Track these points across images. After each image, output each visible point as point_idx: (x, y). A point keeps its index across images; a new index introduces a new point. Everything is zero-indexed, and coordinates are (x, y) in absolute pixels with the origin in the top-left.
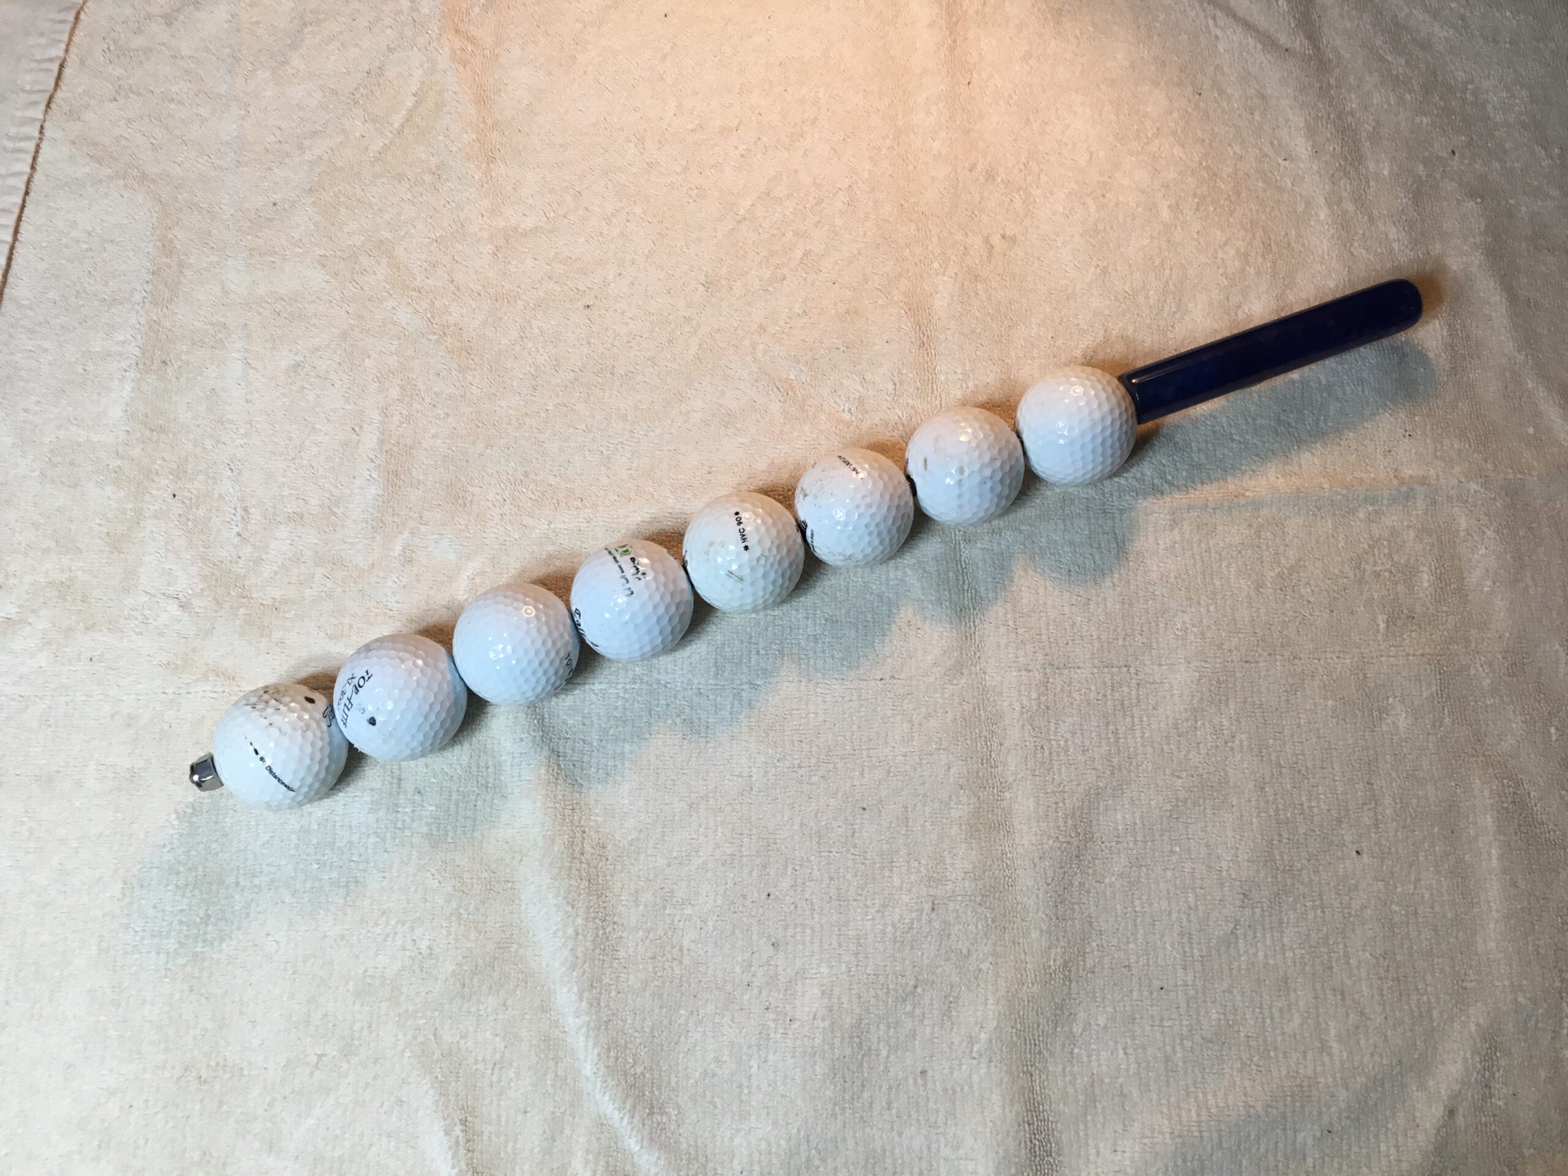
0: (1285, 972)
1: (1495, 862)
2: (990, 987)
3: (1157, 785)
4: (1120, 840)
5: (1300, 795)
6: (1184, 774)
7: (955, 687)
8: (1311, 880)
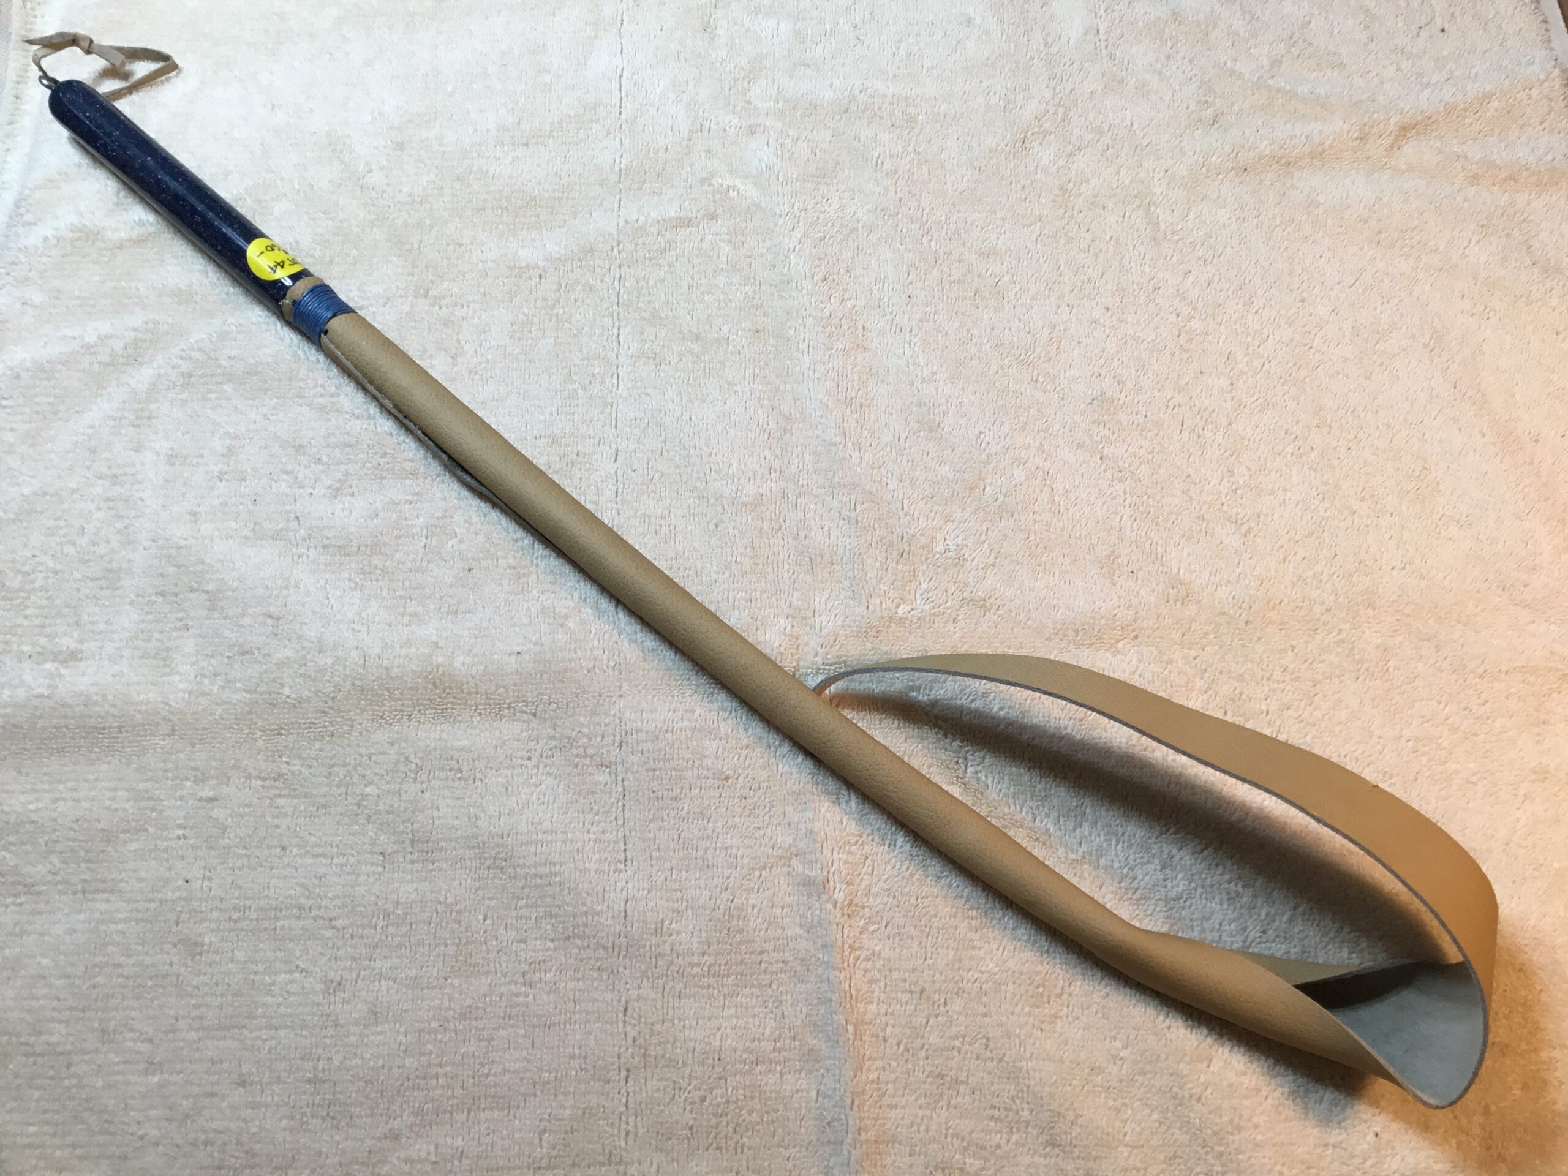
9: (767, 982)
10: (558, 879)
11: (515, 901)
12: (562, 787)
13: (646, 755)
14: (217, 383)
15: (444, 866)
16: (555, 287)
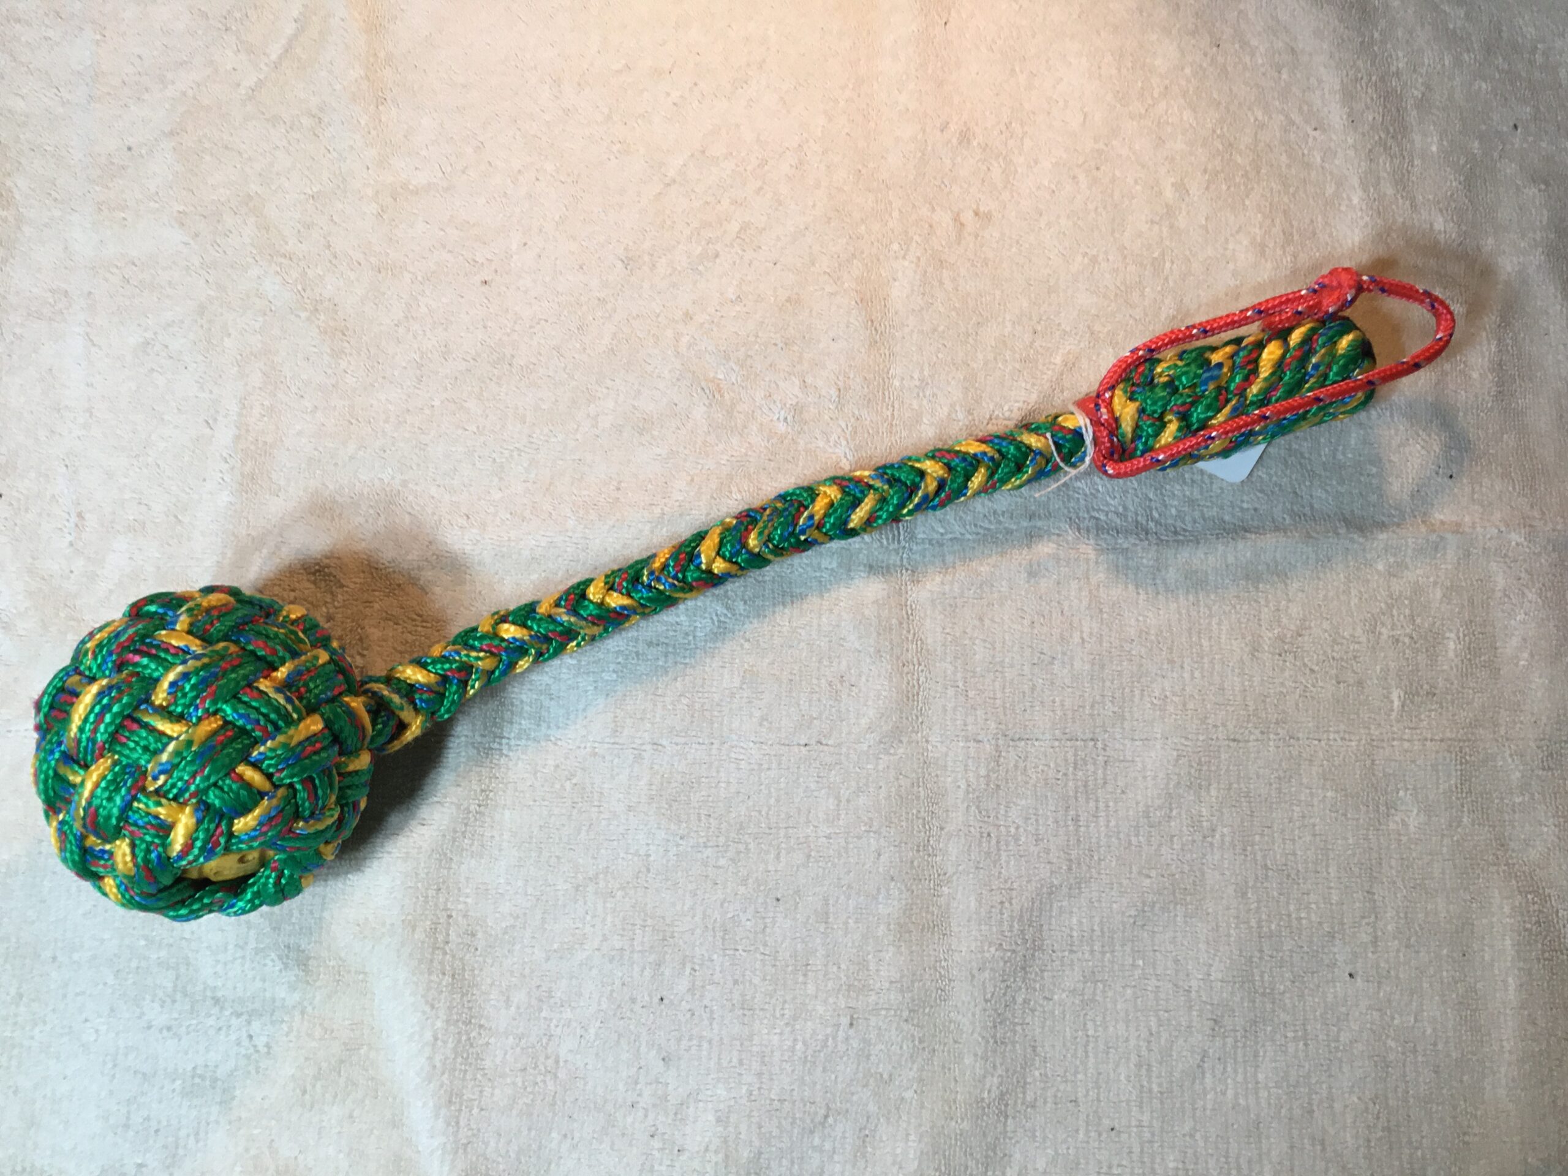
0: (1258, 1115)
1: (1512, 994)
2: (913, 1120)
3: (1120, 884)
4: (1074, 948)
5: (1288, 903)
6: (1153, 873)
7: (892, 758)
8: (1294, 1006)
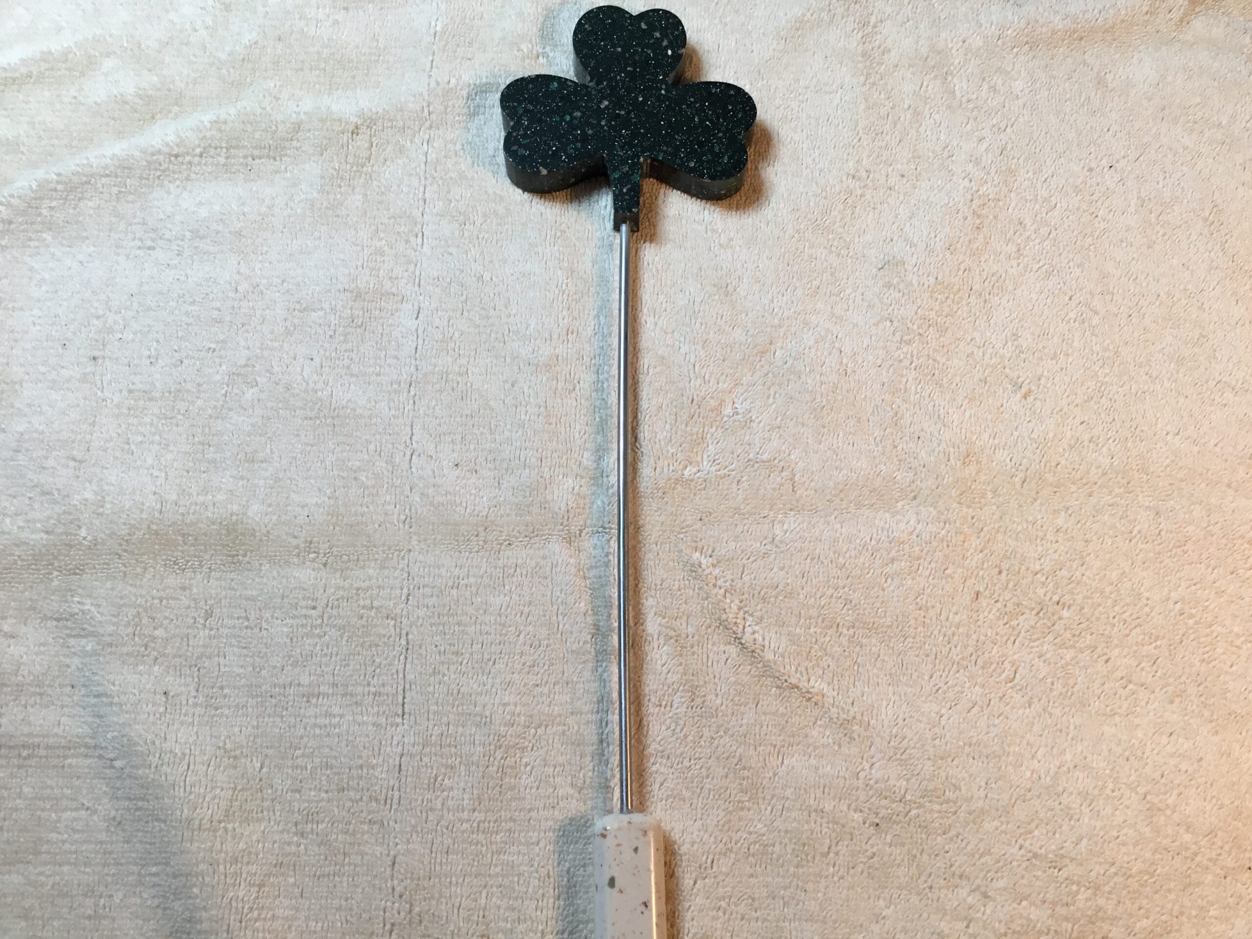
9: (534, 840)
10: (337, 730)
11: (292, 751)
12: (345, 638)
13: (431, 610)
14: (37, 232)
15: (227, 712)
16: (367, 145)
